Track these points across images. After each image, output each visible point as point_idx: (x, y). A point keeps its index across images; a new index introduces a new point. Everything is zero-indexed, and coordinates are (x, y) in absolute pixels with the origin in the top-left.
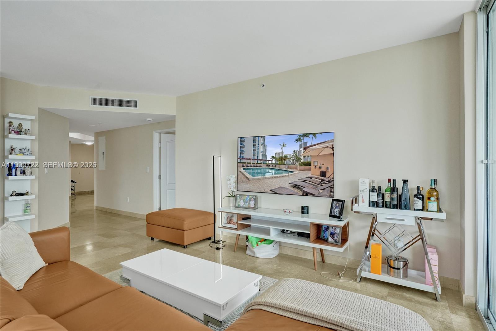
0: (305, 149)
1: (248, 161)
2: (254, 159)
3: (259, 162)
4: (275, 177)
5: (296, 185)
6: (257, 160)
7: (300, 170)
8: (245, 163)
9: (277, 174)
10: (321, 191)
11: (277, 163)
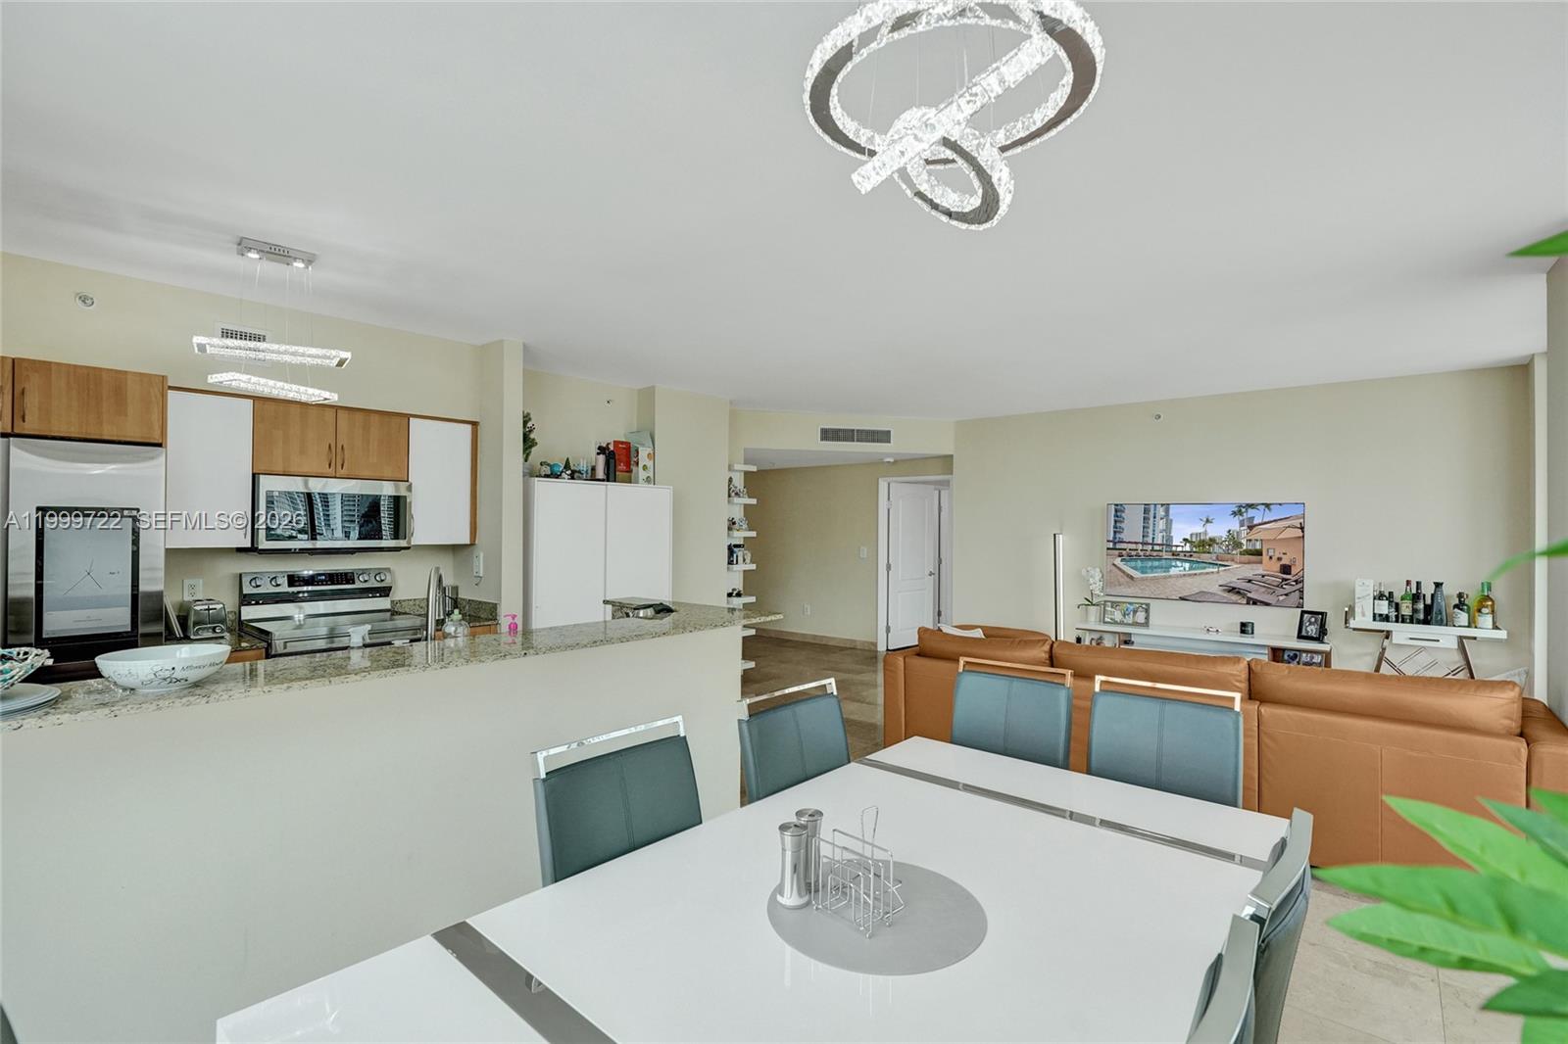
0: (1251, 528)
1: (1133, 546)
2: (1143, 544)
3: (1157, 548)
4: (1190, 575)
5: (1234, 588)
6: (1153, 544)
7: (1240, 563)
8: (1125, 550)
9: (1194, 569)
10: (1281, 598)
11: (1194, 549)
